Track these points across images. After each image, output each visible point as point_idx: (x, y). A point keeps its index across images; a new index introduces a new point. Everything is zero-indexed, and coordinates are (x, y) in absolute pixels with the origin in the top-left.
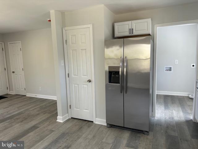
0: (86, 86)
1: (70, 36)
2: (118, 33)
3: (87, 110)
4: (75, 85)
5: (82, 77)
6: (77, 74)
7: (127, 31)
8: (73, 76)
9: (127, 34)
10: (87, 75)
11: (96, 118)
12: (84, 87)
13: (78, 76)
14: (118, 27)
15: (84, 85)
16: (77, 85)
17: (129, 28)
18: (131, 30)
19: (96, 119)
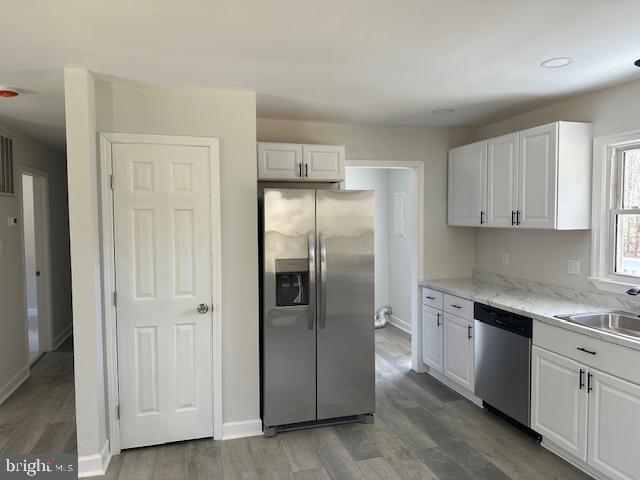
0: (190, 328)
1: (131, 164)
2: (268, 169)
3: (190, 406)
4: (143, 331)
5: (175, 297)
6: (152, 292)
7: (293, 167)
8: (135, 298)
9: (292, 175)
10: (194, 289)
11: (223, 422)
12: (178, 330)
13: (155, 296)
14: (267, 155)
15: (180, 327)
16: (152, 330)
17: (296, 162)
18: (302, 168)
19: (225, 425)
